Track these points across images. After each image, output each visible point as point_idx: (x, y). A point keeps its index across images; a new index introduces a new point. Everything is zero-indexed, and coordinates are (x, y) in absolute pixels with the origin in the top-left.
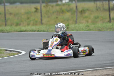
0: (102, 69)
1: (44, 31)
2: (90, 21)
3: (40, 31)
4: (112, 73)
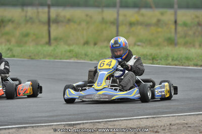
0: (35, 126)
2: (13, 40)
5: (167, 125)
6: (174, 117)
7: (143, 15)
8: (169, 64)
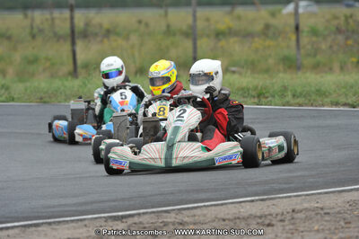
4: (85, 235)
5: (288, 213)
6: (300, 198)
7: (239, 18)
8: (288, 104)
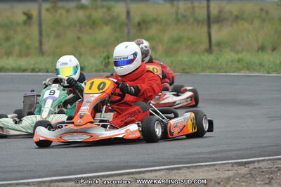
0: (192, 167)
1: (47, 72)
2: (160, 48)
3: (37, 70)
4: (216, 177)
